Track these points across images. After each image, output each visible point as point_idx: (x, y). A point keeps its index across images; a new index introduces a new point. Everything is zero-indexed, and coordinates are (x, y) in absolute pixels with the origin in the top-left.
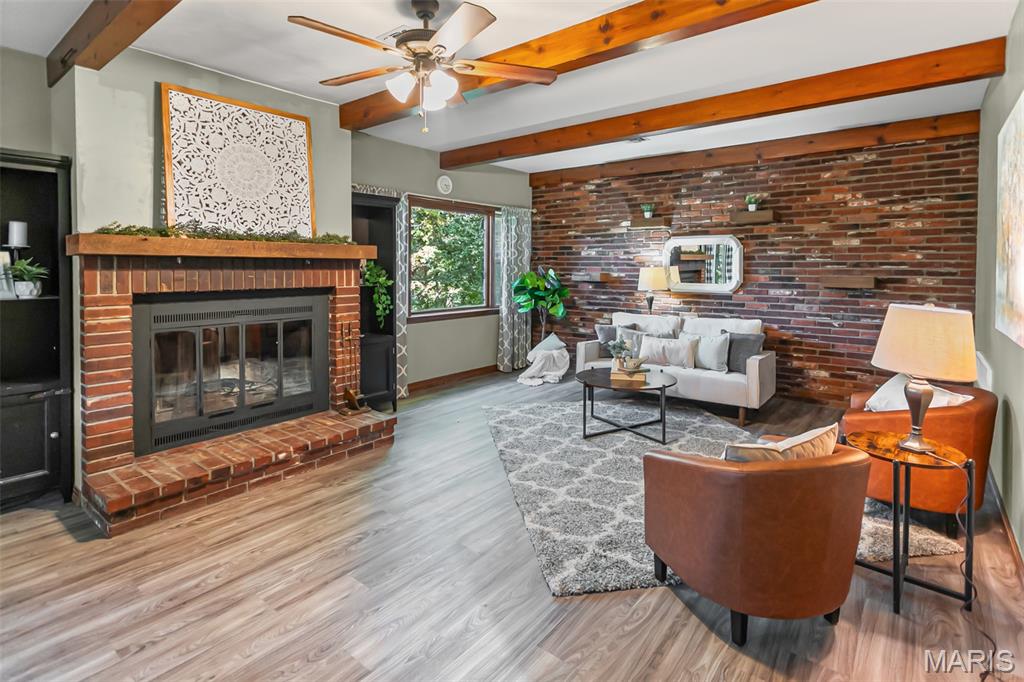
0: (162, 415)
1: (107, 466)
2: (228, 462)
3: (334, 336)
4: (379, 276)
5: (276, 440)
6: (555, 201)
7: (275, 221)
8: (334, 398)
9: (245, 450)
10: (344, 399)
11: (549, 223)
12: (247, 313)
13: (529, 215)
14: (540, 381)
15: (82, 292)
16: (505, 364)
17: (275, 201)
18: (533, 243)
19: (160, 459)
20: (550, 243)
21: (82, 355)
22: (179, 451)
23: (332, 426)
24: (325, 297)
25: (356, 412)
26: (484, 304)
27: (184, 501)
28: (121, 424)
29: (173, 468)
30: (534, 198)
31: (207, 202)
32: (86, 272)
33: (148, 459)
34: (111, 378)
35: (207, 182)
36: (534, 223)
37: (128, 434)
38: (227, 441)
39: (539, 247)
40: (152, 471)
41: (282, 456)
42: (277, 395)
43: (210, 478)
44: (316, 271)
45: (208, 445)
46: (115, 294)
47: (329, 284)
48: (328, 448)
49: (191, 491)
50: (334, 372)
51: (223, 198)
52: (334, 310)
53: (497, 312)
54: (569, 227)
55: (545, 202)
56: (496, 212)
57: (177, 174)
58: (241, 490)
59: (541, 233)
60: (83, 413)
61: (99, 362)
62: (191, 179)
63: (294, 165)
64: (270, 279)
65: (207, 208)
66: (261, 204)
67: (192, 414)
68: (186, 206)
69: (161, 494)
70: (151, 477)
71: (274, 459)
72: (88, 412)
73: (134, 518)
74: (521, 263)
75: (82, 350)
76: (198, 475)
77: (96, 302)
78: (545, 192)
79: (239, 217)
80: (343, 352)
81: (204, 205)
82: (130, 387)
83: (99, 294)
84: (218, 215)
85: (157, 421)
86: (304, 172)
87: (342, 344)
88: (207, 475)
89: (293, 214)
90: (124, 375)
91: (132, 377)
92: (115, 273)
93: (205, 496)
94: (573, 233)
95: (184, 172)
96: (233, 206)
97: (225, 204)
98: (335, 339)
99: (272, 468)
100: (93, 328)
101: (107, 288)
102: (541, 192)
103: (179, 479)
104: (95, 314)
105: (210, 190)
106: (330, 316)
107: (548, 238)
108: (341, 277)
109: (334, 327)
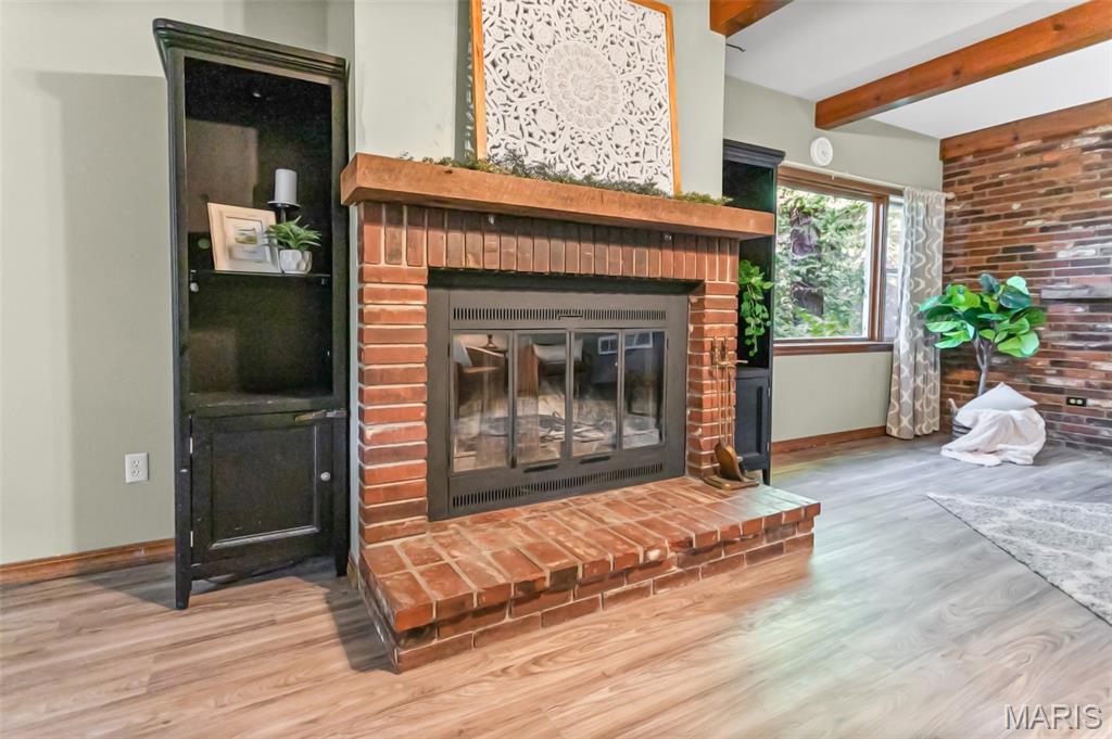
0: (464, 463)
1: (393, 533)
2: (573, 558)
3: (700, 361)
4: (749, 275)
5: (632, 522)
6: (995, 175)
7: (623, 168)
8: (697, 459)
9: (587, 534)
10: (712, 461)
11: (981, 212)
12: (577, 314)
13: (943, 201)
14: (993, 460)
15: (361, 261)
16: (902, 426)
17: (622, 136)
18: (945, 247)
19: (463, 531)
20: (981, 244)
21: (360, 360)
22: (486, 520)
23: (709, 505)
24: (683, 298)
25: (738, 484)
26: (865, 334)
27: (508, 619)
28: (411, 470)
29: (487, 553)
30: (945, 177)
31: (530, 129)
32: (366, 228)
33: (446, 529)
34: (398, 398)
35: (531, 99)
36: (948, 215)
37: (419, 487)
38: (551, 510)
39: (954, 251)
40: (455, 553)
41: (654, 555)
42: (614, 446)
43: (547, 584)
44: (678, 253)
45: (525, 515)
46: (404, 266)
47: (694, 277)
48: (718, 545)
49: (518, 602)
50: (699, 418)
51: (552, 126)
52: (698, 319)
53: (890, 348)
54: (1030, 213)
55: (971, 181)
56: (893, 198)
57: (489, 81)
58: (591, 607)
59: (962, 229)
60: (360, 449)
61: (383, 370)
62: (509, 92)
63: (649, 82)
64: (613, 259)
65: (530, 140)
66: (603, 138)
67: (503, 464)
68: (501, 134)
69: (475, 605)
70: (455, 567)
71: (641, 560)
72: (367, 448)
73: (435, 642)
74: (930, 274)
75: (360, 351)
76: (530, 577)
77: (380, 276)
78: (972, 164)
79: (573, 155)
80: (712, 387)
81: (526, 134)
82: (423, 414)
83: (383, 264)
84: (545, 151)
85: (456, 470)
86: (662, 93)
87: (711, 373)
88: (544, 578)
89: (647, 158)
90: (415, 395)
91: (425, 399)
92: (404, 232)
93: (538, 613)
94: (1038, 223)
95: (499, 79)
96: (564, 140)
97: (554, 134)
98: (702, 365)
99: (637, 573)
100: (376, 317)
101: (393, 255)
102: (964, 165)
103: (501, 580)
104: (378, 295)
105: (534, 111)
106: (691, 328)
107: (977, 237)
108: (712, 265)
109: (699, 346)
